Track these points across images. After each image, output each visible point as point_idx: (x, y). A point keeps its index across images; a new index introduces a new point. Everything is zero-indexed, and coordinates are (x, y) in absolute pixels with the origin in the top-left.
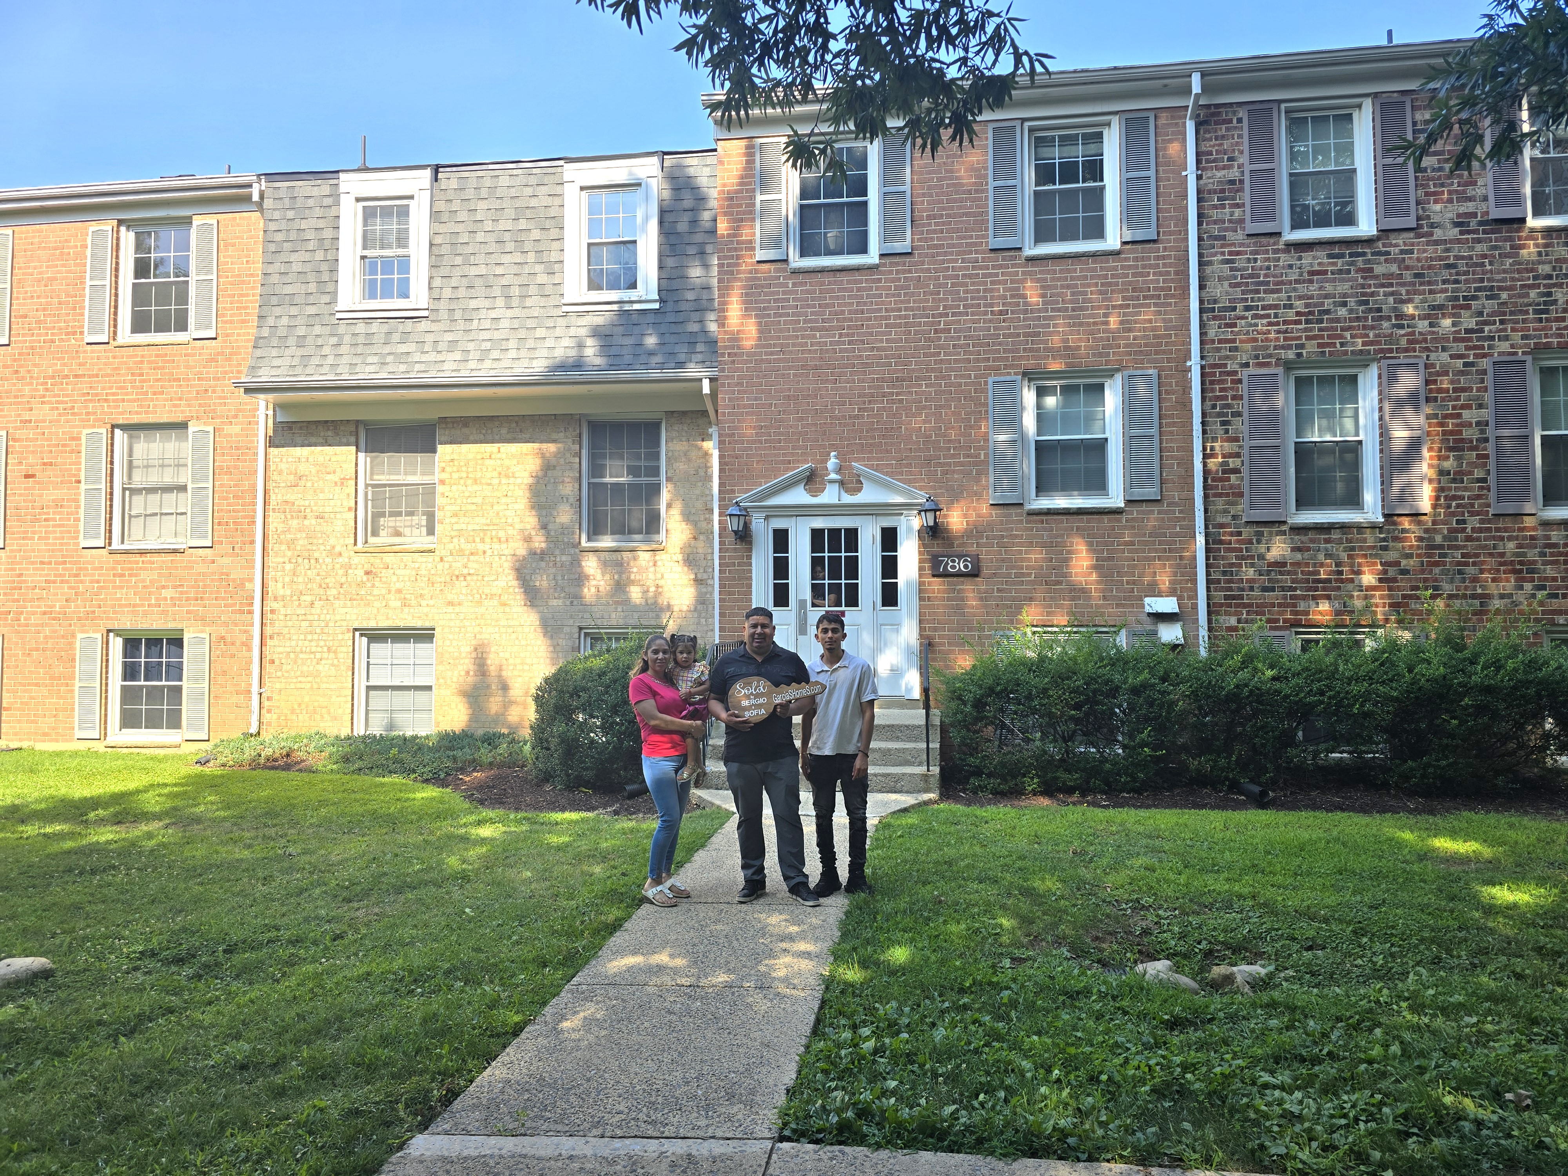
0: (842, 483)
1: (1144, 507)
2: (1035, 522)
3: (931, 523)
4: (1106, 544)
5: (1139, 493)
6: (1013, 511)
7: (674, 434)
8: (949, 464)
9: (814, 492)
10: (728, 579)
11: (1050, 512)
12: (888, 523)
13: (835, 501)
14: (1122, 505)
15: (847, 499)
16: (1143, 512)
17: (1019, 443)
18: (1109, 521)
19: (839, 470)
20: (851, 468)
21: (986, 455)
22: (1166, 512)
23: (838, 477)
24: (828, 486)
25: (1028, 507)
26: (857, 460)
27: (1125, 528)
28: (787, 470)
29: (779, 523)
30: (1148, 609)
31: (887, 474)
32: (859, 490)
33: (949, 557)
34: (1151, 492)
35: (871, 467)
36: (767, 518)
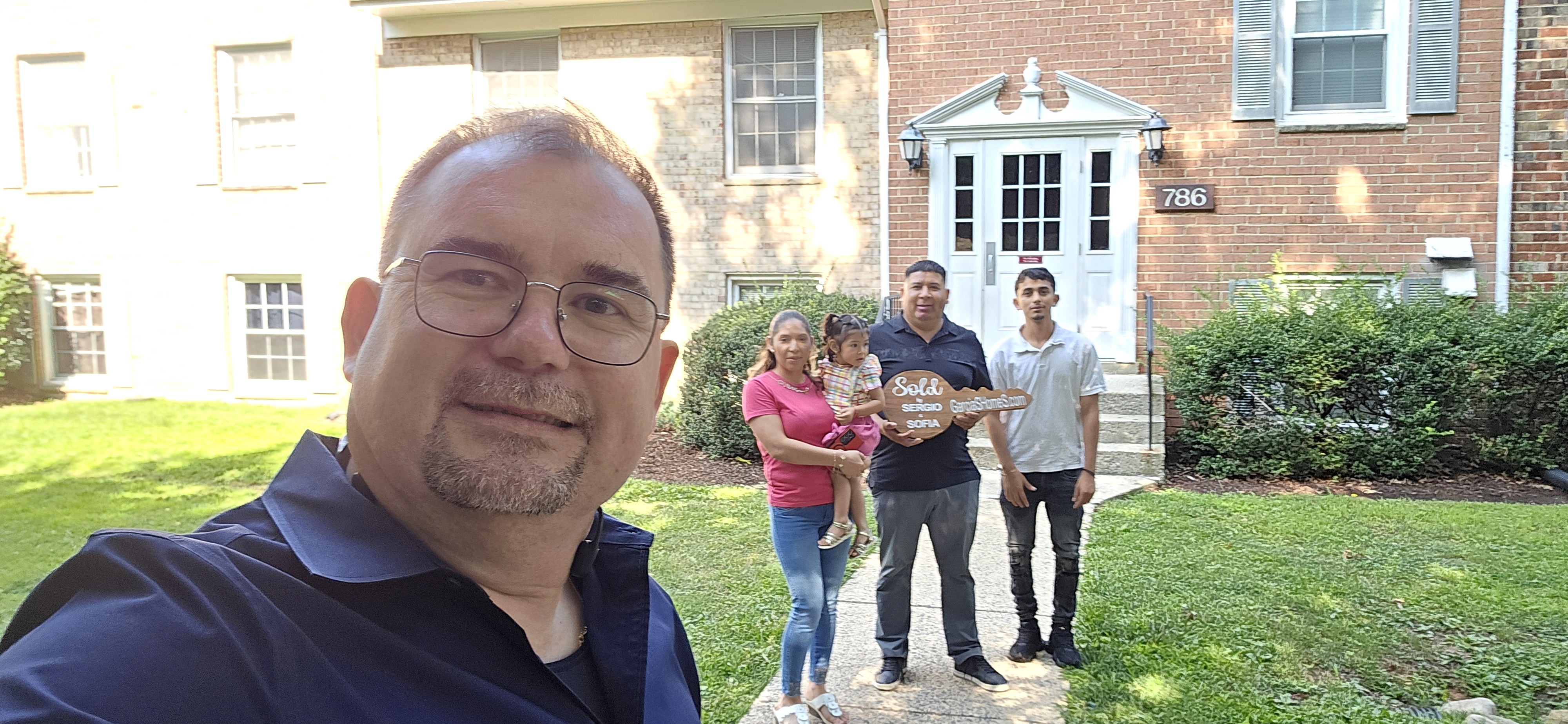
0: (1042, 96)
1: (1433, 122)
2: (1290, 143)
3: (1157, 146)
4: (1381, 170)
5: (1428, 105)
6: (1261, 128)
7: (833, 41)
8: (1180, 70)
9: (1006, 109)
10: (900, 218)
11: (1308, 131)
12: (1101, 145)
13: (1034, 120)
14: (1405, 121)
15: (1049, 116)
16: (1431, 130)
17: (1272, 43)
18: (1386, 141)
19: (1039, 82)
20: (1054, 77)
21: (1229, 58)
22: (1462, 129)
23: (1038, 89)
24: (1025, 100)
25: (1280, 124)
26: (1063, 67)
27: (1405, 149)
28: (973, 82)
29: (963, 149)
30: (1431, 253)
31: (1100, 84)
32: (1064, 104)
33: (1177, 187)
34: (1445, 103)
35: (1080, 75)
36: (948, 142)
